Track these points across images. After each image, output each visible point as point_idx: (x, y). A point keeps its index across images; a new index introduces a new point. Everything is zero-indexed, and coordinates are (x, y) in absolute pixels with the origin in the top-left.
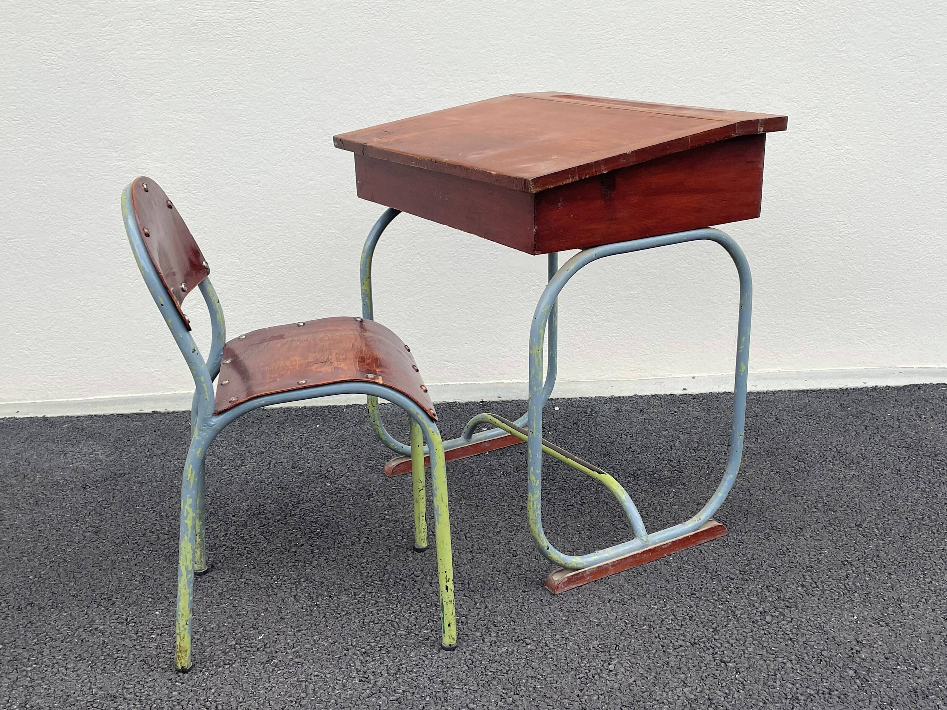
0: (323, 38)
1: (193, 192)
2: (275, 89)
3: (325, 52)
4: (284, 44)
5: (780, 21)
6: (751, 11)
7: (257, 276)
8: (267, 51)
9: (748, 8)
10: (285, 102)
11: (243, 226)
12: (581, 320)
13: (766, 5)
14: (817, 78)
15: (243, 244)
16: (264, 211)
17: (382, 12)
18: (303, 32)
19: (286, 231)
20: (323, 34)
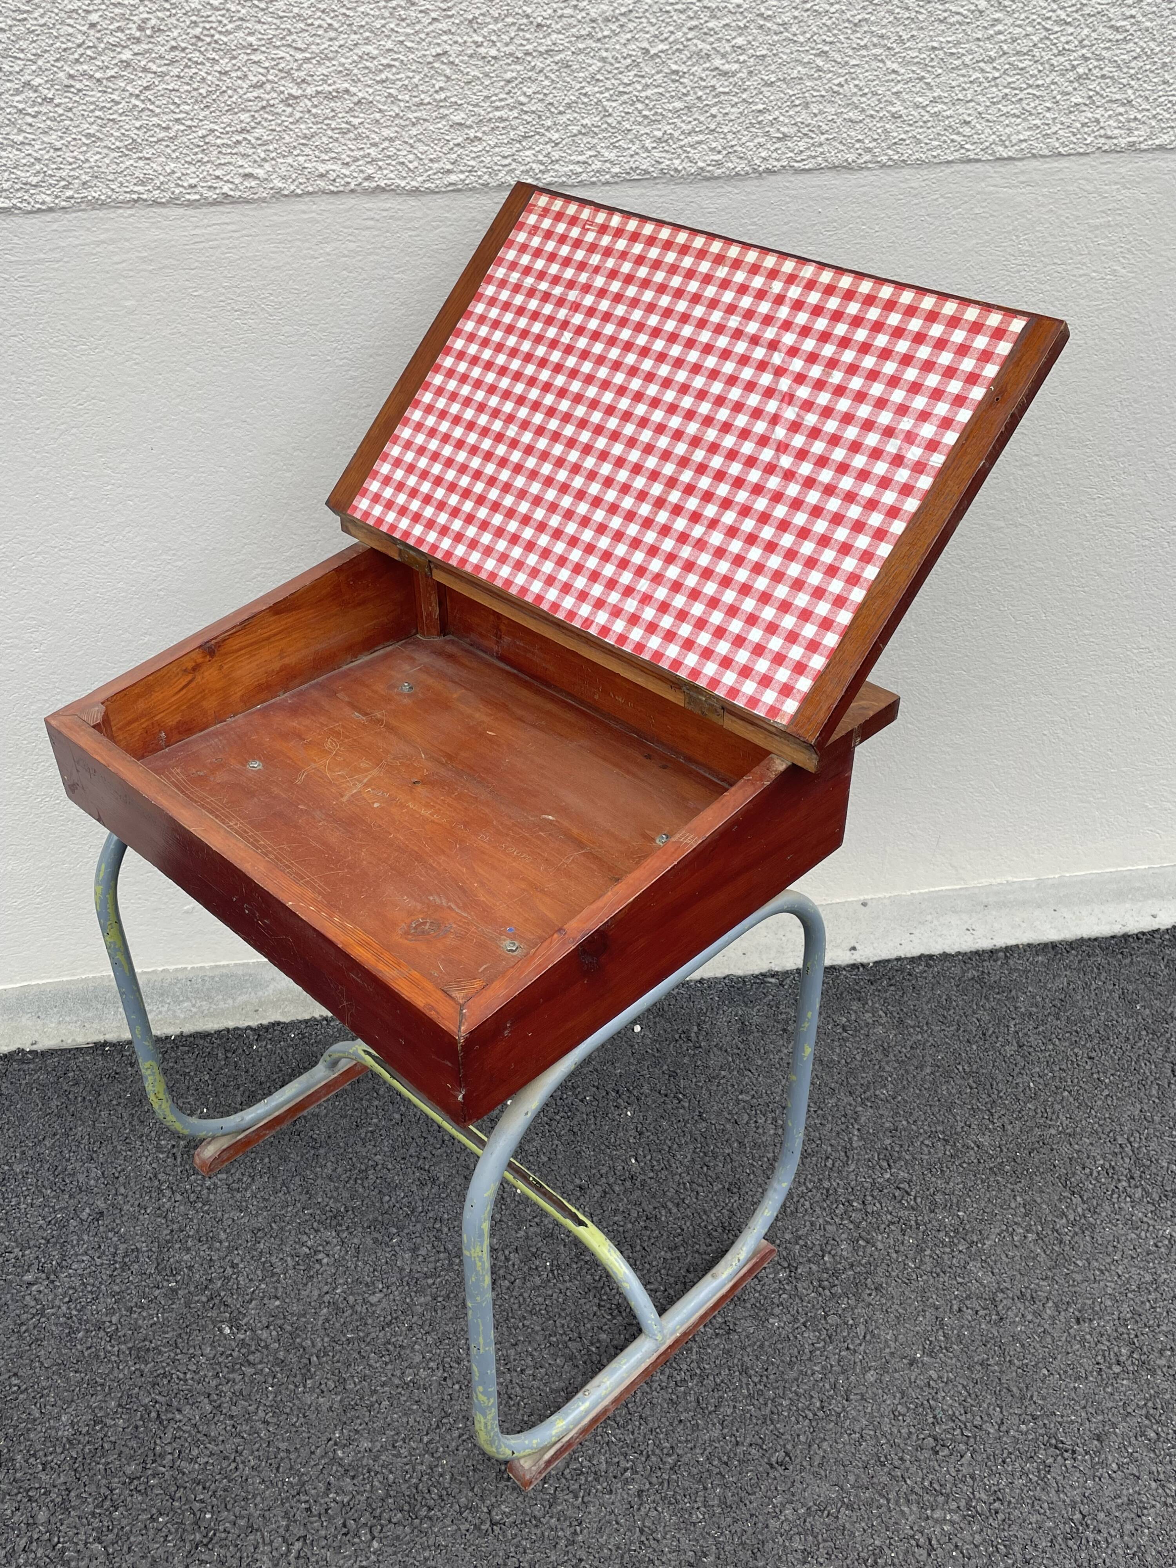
0: (136, 364)
2: (46, 470)
3: (143, 392)
4: (52, 379)
5: (1079, 295)
6: (1023, 277)
8: (17, 396)
9: (1019, 271)
10: (71, 494)
13: (1055, 264)
14: (1136, 401)
16: (58, 693)
17: (259, 306)
18: (89, 354)
20: (135, 356)
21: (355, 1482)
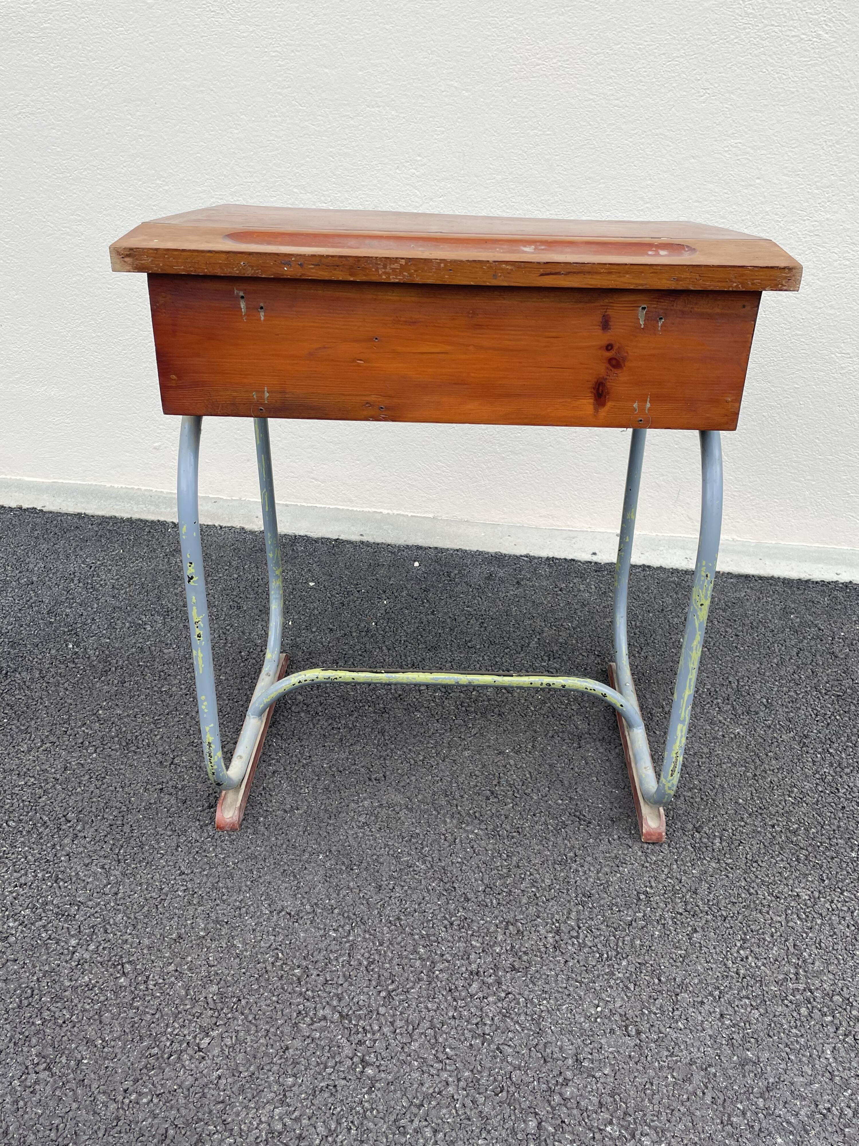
0: (151, 43)
1: (6, 240)
2: (93, 111)
3: (153, 63)
4: (102, 49)
5: (792, 51)
6: (748, 33)
7: (87, 352)
8: (82, 59)
9: (745, 29)
10: (106, 130)
11: (67, 288)
12: (480, 448)
13: (773, 25)
14: (837, 142)
15: (69, 311)
16: (90, 271)
17: (226, 9)
18: (124, 34)
19: (118, 300)
20: (151, 38)
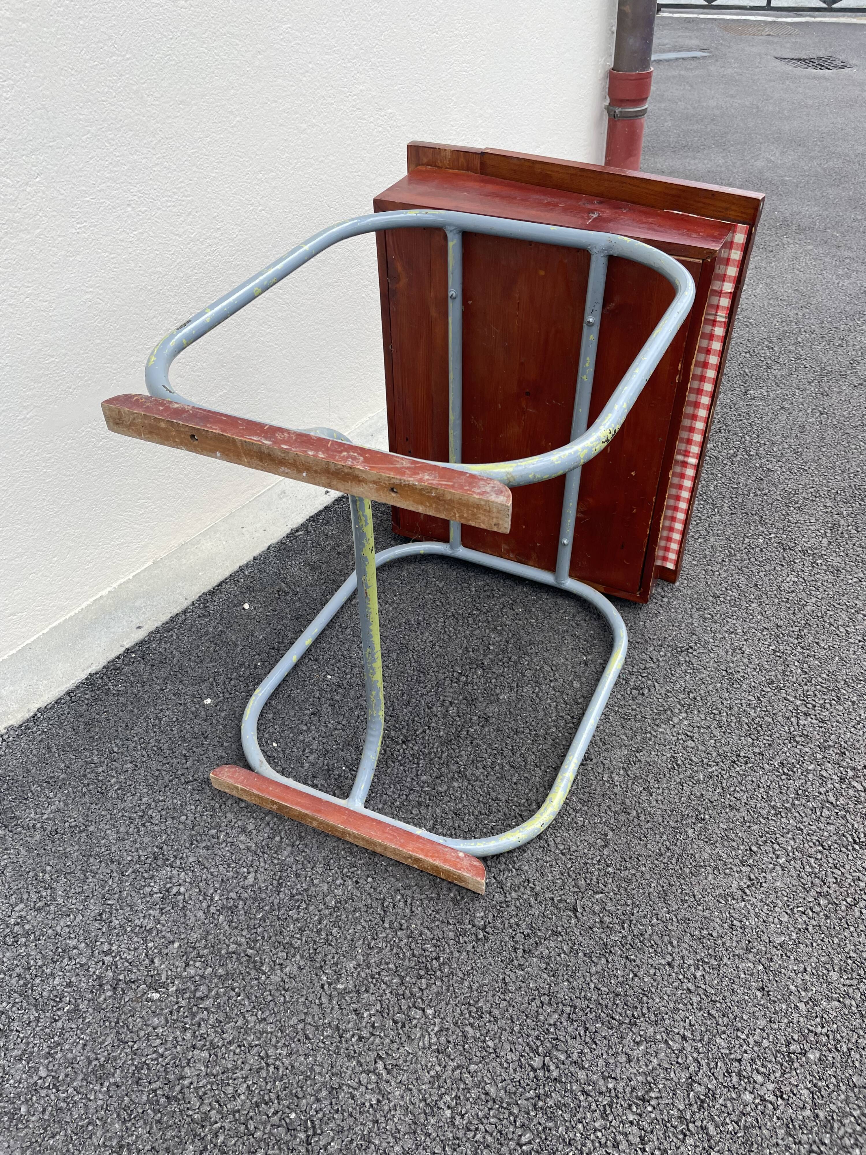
21: (371, 991)
